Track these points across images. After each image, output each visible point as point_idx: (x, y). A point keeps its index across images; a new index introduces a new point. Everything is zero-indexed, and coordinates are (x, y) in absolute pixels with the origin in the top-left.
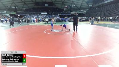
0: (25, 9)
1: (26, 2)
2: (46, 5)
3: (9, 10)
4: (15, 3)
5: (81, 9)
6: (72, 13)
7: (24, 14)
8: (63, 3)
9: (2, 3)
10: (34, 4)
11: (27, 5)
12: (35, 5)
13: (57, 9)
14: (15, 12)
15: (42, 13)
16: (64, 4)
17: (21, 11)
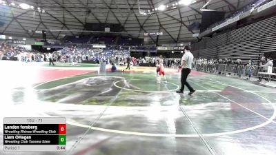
0: (64, 35)
1: (66, 23)
2: (107, 30)
3: (33, 36)
4: (45, 24)
5: (181, 42)
6: (159, 48)
7: (59, 45)
8: (141, 27)
9: (19, 23)
10: (83, 28)
11: (68, 29)
12: (84, 30)
13: (130, 39)
14: (42, 41)
15: (94, 46)
16: (145, 29)
17: (56, 39)
